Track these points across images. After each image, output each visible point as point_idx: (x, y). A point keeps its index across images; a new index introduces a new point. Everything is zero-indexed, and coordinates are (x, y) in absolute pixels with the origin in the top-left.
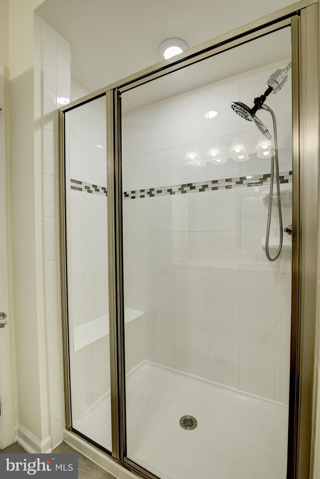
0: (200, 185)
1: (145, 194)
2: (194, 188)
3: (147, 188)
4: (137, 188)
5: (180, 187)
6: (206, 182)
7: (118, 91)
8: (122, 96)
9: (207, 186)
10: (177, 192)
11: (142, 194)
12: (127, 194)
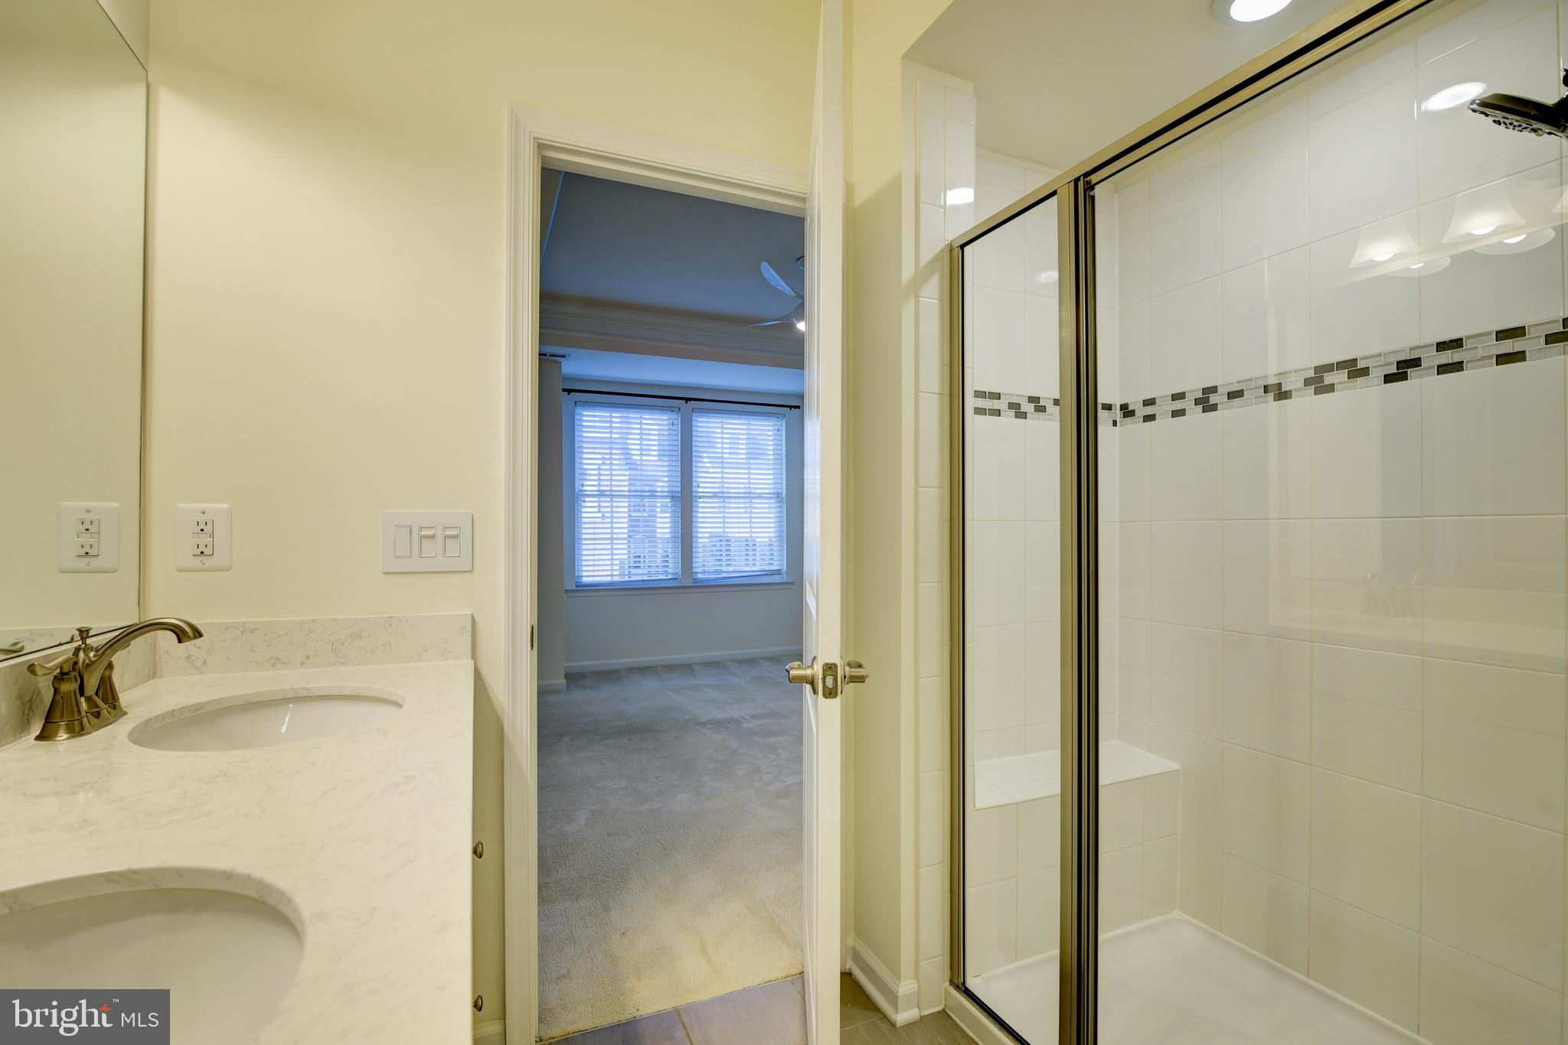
0: (1387, 361)
1: (1187, 404)
2: (1365, 372)
3: (1194, 386)
4: (1162, 390)
5: (1311, 374)
6: (1411, 349)
7: (1087, 181)
8: (1098, 191)
9: (1415, 363)
10: (1297, 390)
11: (1178, 405)
12: (1131, 408)
